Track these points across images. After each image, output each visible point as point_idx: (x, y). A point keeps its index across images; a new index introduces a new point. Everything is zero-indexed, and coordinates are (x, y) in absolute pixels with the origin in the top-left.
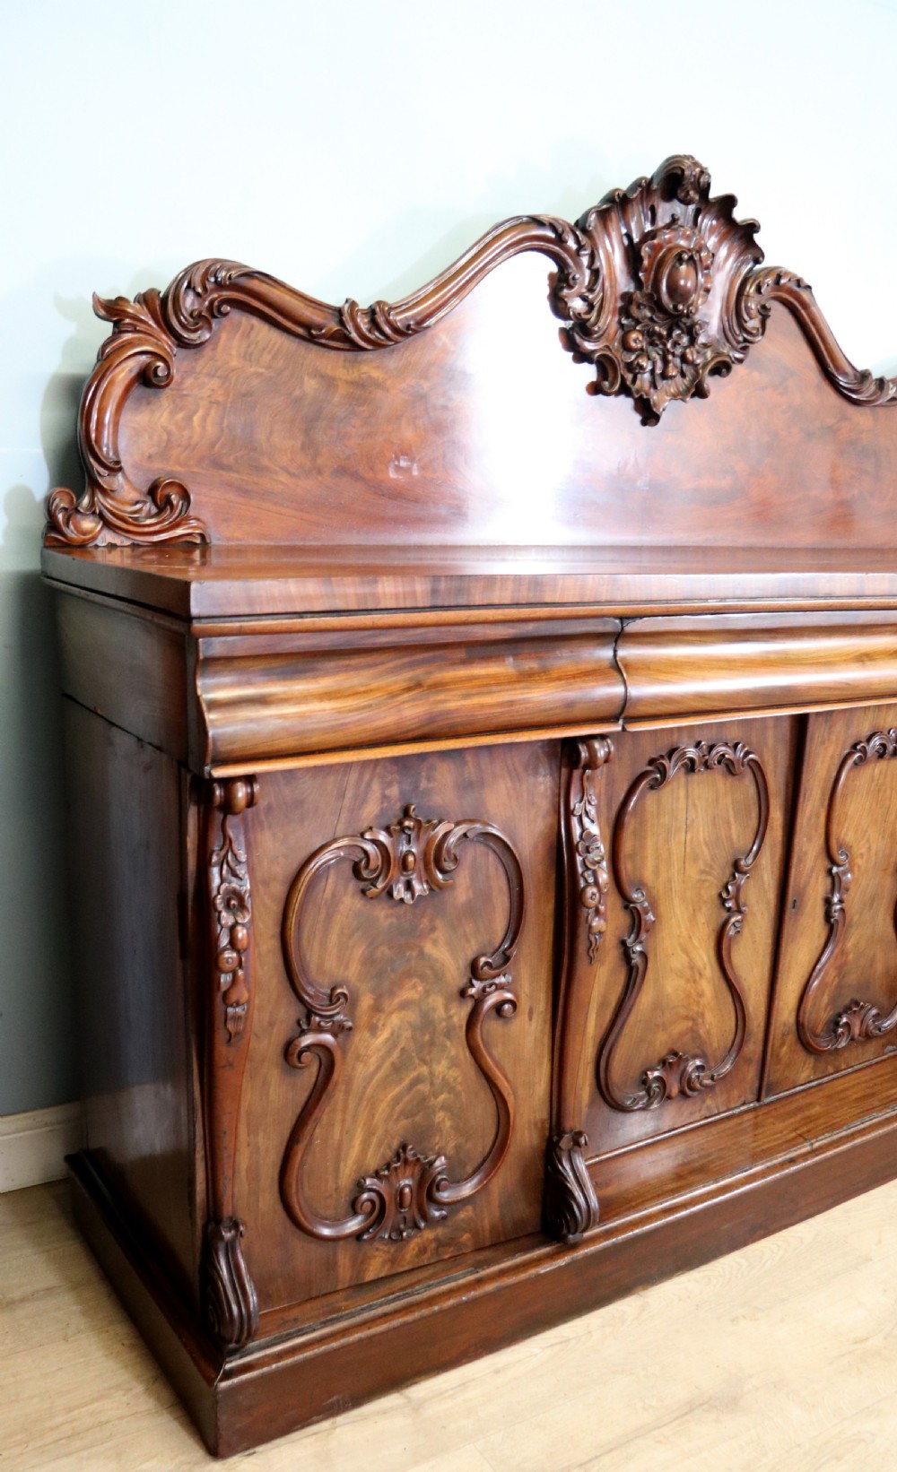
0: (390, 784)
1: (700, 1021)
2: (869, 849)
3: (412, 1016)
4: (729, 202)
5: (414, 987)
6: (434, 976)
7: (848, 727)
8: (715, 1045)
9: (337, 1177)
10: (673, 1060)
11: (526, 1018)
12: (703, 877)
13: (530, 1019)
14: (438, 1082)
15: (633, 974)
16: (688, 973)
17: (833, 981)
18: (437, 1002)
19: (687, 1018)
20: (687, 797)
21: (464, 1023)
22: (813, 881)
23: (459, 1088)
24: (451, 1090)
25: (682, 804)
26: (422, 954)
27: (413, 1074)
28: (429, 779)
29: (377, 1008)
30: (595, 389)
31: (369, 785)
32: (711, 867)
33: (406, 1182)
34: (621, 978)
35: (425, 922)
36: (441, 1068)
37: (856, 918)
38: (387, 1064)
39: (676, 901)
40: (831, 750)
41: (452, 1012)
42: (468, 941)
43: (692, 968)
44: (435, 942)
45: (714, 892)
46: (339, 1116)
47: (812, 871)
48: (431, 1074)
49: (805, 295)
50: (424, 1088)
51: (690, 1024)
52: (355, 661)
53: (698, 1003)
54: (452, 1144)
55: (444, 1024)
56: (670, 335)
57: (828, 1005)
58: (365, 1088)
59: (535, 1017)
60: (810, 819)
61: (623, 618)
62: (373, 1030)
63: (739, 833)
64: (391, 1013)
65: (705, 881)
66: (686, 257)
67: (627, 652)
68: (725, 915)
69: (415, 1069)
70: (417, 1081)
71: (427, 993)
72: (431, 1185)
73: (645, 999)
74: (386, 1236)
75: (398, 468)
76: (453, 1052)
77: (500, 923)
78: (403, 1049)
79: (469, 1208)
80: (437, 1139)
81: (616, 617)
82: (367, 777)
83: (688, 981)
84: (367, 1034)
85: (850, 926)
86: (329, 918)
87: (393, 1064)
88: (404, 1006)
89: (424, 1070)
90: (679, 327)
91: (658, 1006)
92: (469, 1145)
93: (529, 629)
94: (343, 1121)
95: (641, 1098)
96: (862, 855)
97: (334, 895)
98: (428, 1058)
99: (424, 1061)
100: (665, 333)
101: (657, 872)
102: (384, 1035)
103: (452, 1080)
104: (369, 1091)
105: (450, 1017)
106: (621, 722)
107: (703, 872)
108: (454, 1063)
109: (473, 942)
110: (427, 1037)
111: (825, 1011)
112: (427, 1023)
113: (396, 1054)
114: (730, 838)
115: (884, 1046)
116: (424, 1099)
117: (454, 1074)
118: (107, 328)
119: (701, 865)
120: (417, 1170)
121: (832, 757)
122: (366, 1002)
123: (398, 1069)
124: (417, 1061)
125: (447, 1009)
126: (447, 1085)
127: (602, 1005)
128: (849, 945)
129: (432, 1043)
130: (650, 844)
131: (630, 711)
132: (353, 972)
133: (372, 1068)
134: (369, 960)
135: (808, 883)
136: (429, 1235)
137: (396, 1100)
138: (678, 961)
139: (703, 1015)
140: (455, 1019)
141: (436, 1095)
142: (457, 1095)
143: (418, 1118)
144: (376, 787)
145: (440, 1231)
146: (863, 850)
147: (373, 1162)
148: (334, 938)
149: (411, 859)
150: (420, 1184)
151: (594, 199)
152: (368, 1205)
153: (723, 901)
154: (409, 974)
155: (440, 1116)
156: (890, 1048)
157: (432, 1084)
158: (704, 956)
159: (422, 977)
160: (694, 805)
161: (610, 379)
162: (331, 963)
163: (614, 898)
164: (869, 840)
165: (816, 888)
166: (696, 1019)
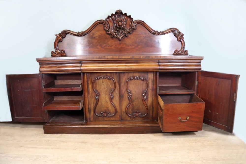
2: (135, 91)
4: (126, 14)
7: (128, 75)
8: (112, 112)
15: (98, 101)
16: (106, 102)
17: (132, 108)
19: (106, 107)
20: (102, 81)
22: (125, 94)
25: (102, 82)
34: (96, 101)
37: (134, 100)
39: (102, 93)
40: (125, 78)
45: (108, 93)
47: (125, 92)
49: (143, 23)
57: (131, 111)
61: (80, 61)
63: (112, 86)
68: (110, 96)
73: (100, 103)
91: (102, 104)
95: (100, 115)
101: (99, 89)
106: (81, 71)
114: (110, 87)
115: (144, 119)
118: (56, 37)
119: (106, 90)
121: (125, 79)
127: (93, 103)
128: (134, 104)
130: (98, 86)
138: (104, 100)
139: (109, 107)
146: (134, 91)
151: (107, 17)
153: (110, 94)
156: (146, 120)
158: (108, 100)
160: (104, 82)
163: (93, 91)
164: (135, 90)
165: (126, 95)
166: (108, 108)
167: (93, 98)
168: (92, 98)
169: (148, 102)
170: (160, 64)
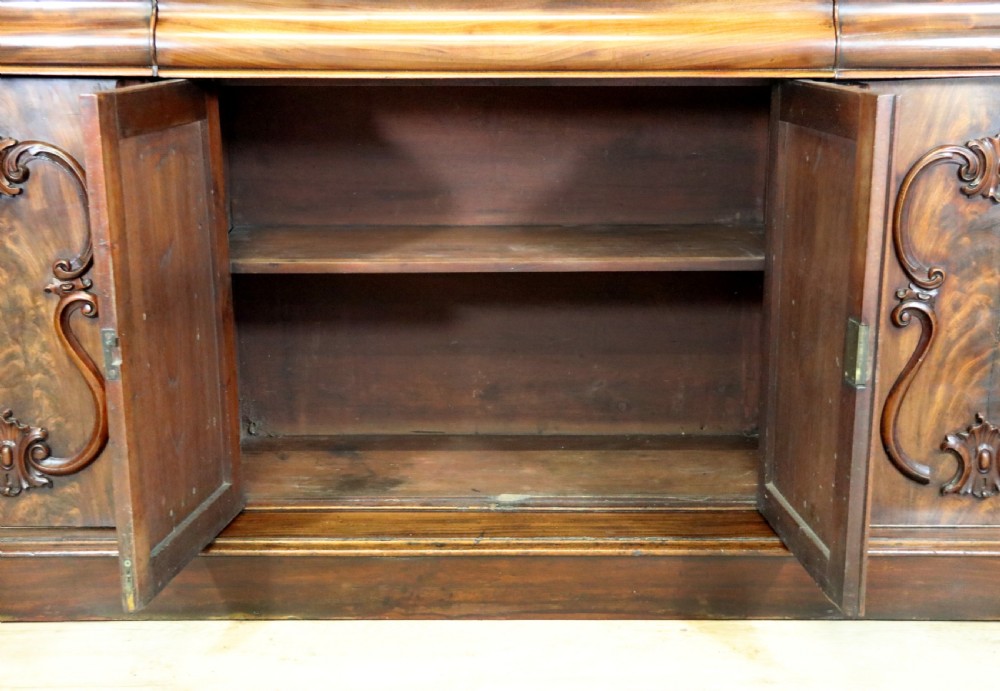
6: (17, 268)
14: (32, 361)
18: (24, 293)
21: (51, 315)
23: (53, 372)
24: (46, 372)
27: (8, 350)
33: (6, 443)
36: (34, 349)
41: (39, 303)
42: (48, 245)
44: (15, 241)
48: (25, 352)
50: (20, 363)
54: (52, 421)
55: (32, 313)
69: (9, 346)
70: (11, 357)
71: (13, 282)
72: (28, 451)
76: (44, 339)
79: (75, 483)
80: (37, 413)
89: (17, 348)
92: (69, 426)
98: (20, 339)
99: (16, 341)
103: (45, 363)
105: (37, 307)
108: (45, 348)
109: (52, 246)
110: (17, 321)
112: (15, 308)
116: (20, 374)
117: (46, 358)
120: (18, 435)
124: (10, 340)
125: (34, 301)
126: (40, 366)
129: (22, 327)
131: (161, 59)
136: (34, 499)
140: (43, 310)
141: (32, 374)
142: (52, 377)
143: (17, 389)
145: (47, 499)
150: (19, 447)
155: (37, 393)
157: (26, 362)
159: (7, 268)
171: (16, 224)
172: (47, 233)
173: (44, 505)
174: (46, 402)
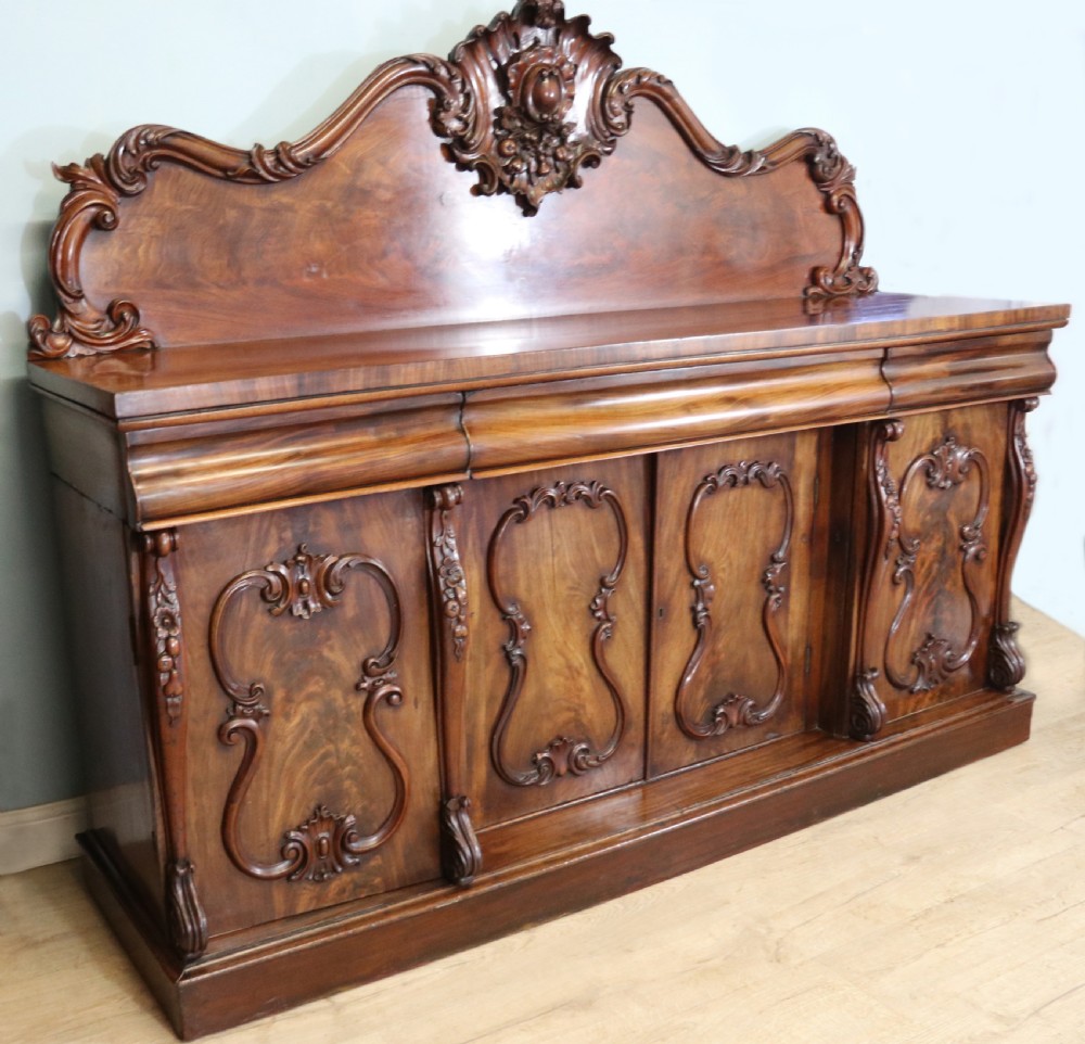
0: (284, 529)
1: (582, 712)
2: (731, 564)
3: (317, 705)
4: (584, 21)
5: (317, 683)
6: (331, 673)
7: (698, 461)
8: (598, 731)
9: (267, 831)
10: (559, 744)
11: (412, 706)
12: (573, 593)
13: (416, 707)
14: (343, 756)
15: (516, 674)
16: (566, 671)
17: (707, 677)
18: (337, 695)
19: (569, 709)
20: (551, 528)
21: (361, 710)
22: (677, 593)
23: (361, 761)
24: (355, 763)
25: (547, 532)
26: (321, 657)
27: (322, 751)
28: (316, 524)
29: (288, 699)
30: (477, 191)
31: (268, 530)
32: (579, 584)
33: (324, 835)
34: (506, 677)
35: (322, 634)
36: (345, 745)
37: (724, 623)
38: (300, 743)
39: (550, 613)
40: (682, 484)
41: (350, 702)
42: (358, 647)
43: (570, 667)
44: (331, 648)
45: (584, 604)
46: (265, 782)
47: (676, 584)
48: (337, 750)
49: (666, 89)
50: (332, 761)
51: (572, 714)
52: (247, 440)
53: (579, 697)
54: (359, 806)
55: (344, 711)
56: (540, 140)
57: (705, 697)
58: (284, 761)
59: (420, 706)
60: (668, 541)
61: (464, 392)
62: (287, 716)
63: (604, 556)
64: (300, 703)
65: (575, 596)
66: (545, 73)
67: (472, 417)
68: (596, 623)
69: (323, 746)
70: (325, 756)
71: (328, 688)
72: (343, 838)
73: (529, 692)
74: (311, 877)
75: (310, 274)
76: (354, 733)
77: (384, 631)
78: (312, 732)
79: (378, 857)
80: (346, 802)
81: (458, 391)
82: (265, 525)
83: (567, 678)
84: (282, 720)
85: (718, 629)
86: (245, 632)
87: (305, 743)
88: (310, 697)
89: (331, 747)
90: (548, 131)
91: (541, 698)
92: (374, 807)
93: (385, 406)
94: (269, 787)
95: (534, 775)
96: (724, 569)
97: (247, 613)
98: (333, 738)
99: (330, 741)
100: (535, 138)
101: (529, 590)
102: (296, 720)
103: (354, 755)
104: (287, 764)
105: (348, 706)
106: (468, 472)
107: (571, 588)
108: (354, 742)
109: (362, 647)
110: (331, 722)
111: (702, 703)
112: (329, 711)
113: (306, 735)
114: (594, 559)
115: (766, 733)
116: (332, 770)
117: (356, 750)
118: (65, 188)
119: (569, 583)
120: (332, 826)
121: (685, 489)
122: (279, 695)
123: (310, 746)
124: (324, 740)
125: (345, 700)
126: (350, 759)
127: (491, 699)
128: (720, 646)
129: (335, 726)
130: (521, 567)
131: (475, 464)
132: (267, 672)
133: (288, 746)
134: (279, 663)
135: (671, 595)
136: (346, 878)
137: (310, 772)
138: (556, 662)
139: (584, 707)
140: (353, 708)
141: (343, 767)
142: (360, 767)
143: (330, 785)
144: (274, 531)
145: (355, 875)
146: (724, 565)
147: (295, 819)
148: (249, 647)
149: (305, 585)
150: (335, 836)
151: (462, 35)
152: (293, 853)
153: (594, 612)
154: (311, 673)
155: (347, 783)
156: (772, 735)
157: (338, 758)
158: (580, 657)
159: (323, 675)
160: (558, 534)
161: (489, 182)
162: (249, 665)
163: (492, 612)
164: (729, 557)
165: (682, 599)
166: (577, 710)
167: (487, 664)
168: (483, 666)
169: (787, 618)
170: (888, 371)
171: (333, 633)
172: (358, 637)
173: (353, 881)
174: (354, 790)
